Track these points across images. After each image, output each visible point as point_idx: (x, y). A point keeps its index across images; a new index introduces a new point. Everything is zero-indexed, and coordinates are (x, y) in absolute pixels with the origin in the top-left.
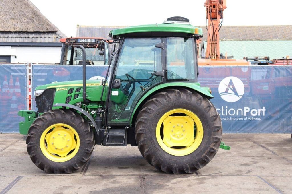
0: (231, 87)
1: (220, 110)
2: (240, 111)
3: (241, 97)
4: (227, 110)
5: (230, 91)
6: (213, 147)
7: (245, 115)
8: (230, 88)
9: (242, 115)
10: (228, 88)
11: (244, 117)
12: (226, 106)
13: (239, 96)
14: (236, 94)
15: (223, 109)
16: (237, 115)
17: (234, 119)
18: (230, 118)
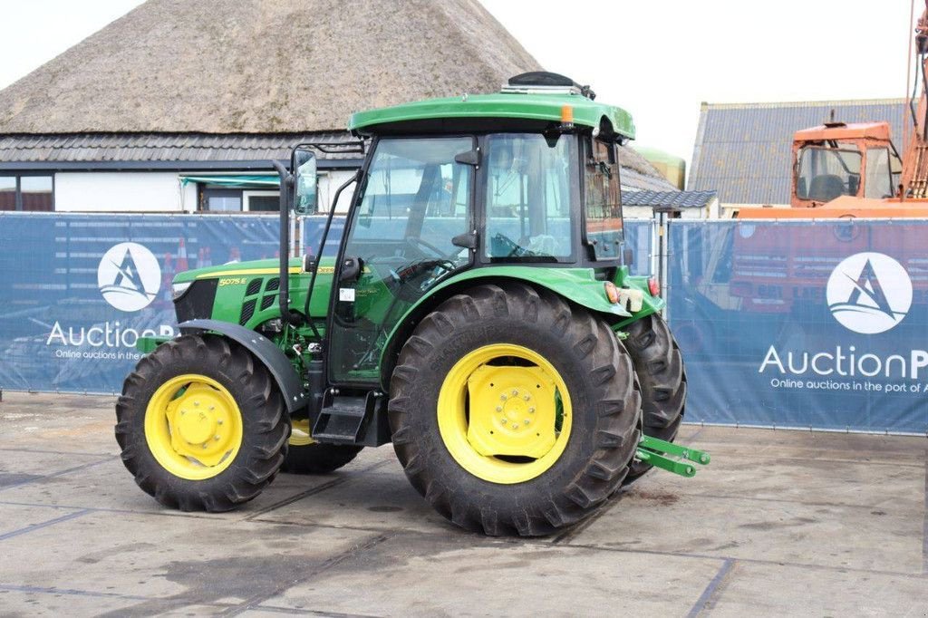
0: (868, 285)
1: (831, 357)
2: (896, 364)
3: (899, 318)
4: (852, 357)
5: (864, 298)
6: (601, 464)
7: (914, 375)
8: (867, 291)
9: (904, 375)
10: (860, 289)
11: (909, 381)
12: (850, 345)
13: (894, 314)
14: (885, 307)
15: (842, 355)
16: (887, 374)
17: (878, 387)
18: (863, 386)
